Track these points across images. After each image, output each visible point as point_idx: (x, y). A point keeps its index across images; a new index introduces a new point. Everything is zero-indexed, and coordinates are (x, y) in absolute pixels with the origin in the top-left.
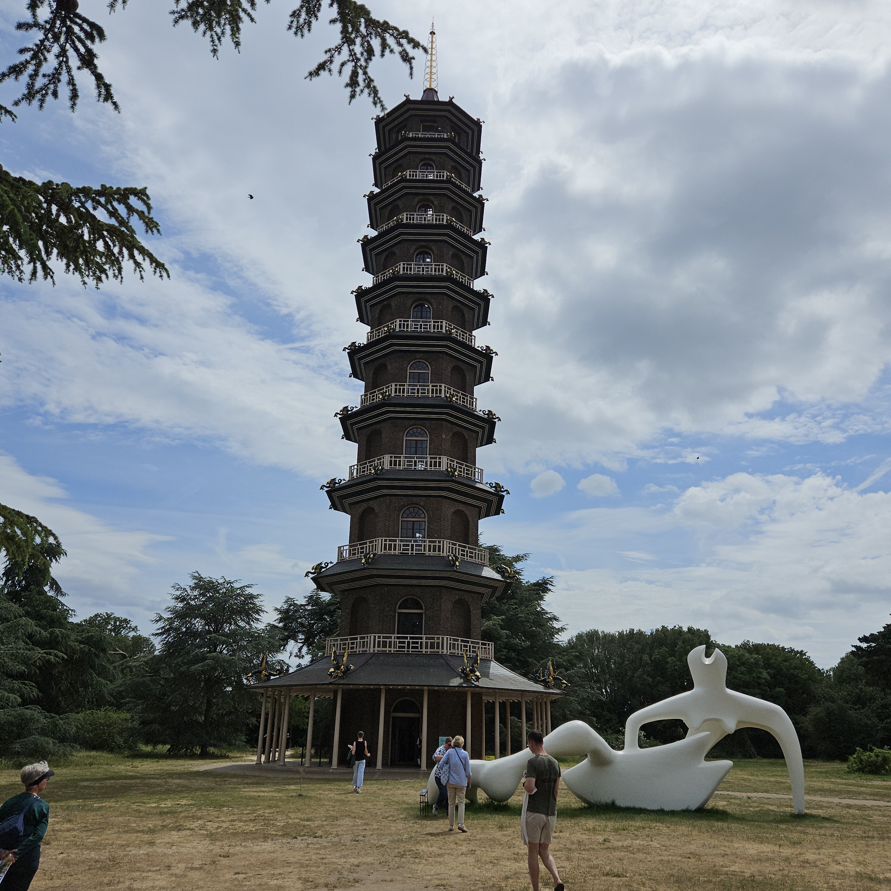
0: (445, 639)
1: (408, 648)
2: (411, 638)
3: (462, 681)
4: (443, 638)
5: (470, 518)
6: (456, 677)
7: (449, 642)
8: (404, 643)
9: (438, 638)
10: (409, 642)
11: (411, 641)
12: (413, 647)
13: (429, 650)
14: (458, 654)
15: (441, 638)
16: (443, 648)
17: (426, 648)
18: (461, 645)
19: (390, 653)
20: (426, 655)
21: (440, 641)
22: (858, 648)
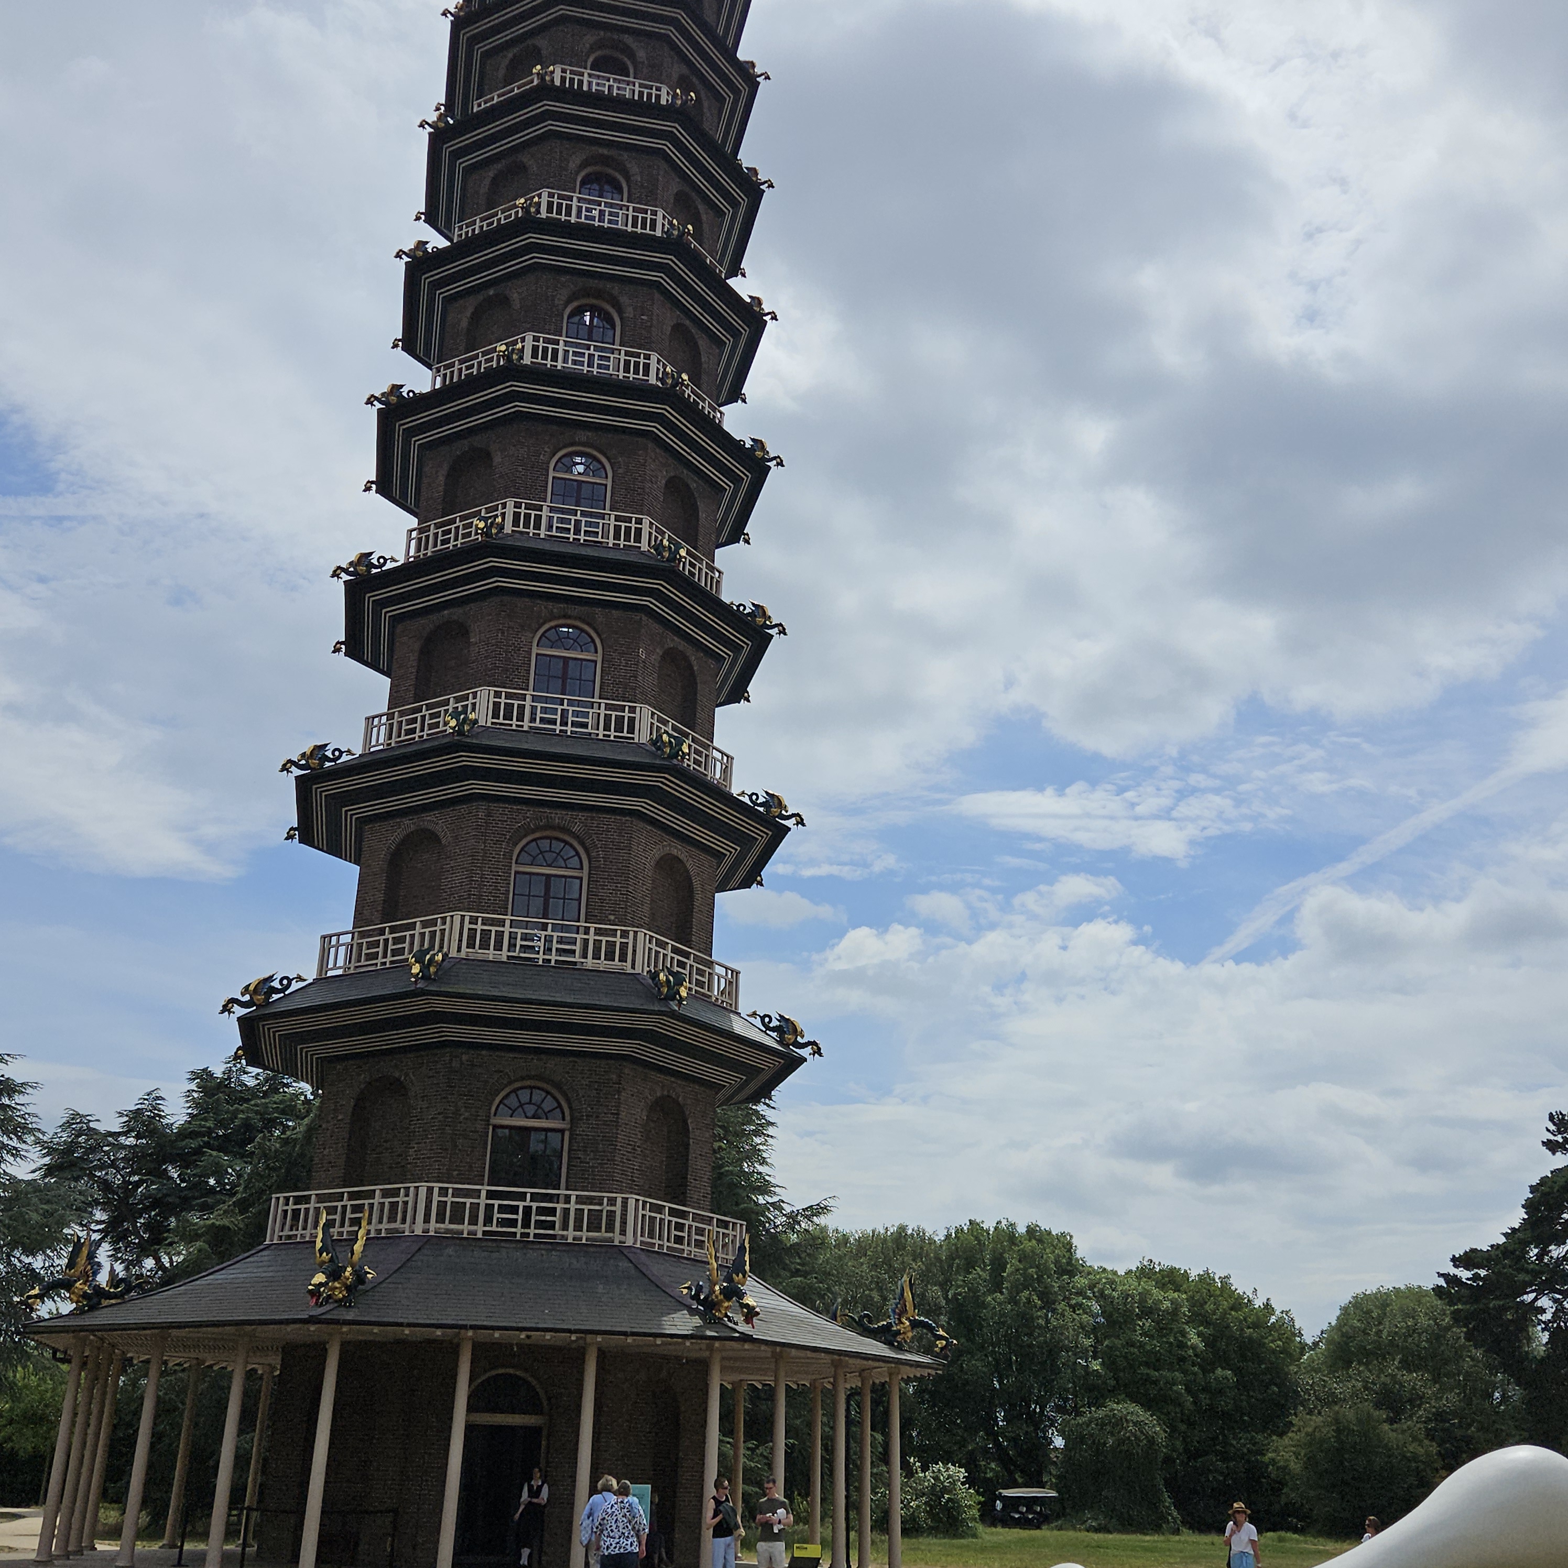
0: (631, 1204)
1: (526, 1224)
2: (534, 1197)
3: (697, 1321)
4: (625, 1202)
5: (696, 883)
6: (676, 1311)
7: (641, 1212)
8: (514, 1210)
9: (612, 1201)
10: (527, 1210)
11: (534, 1205)
12: (540, 1224)
13: (584, 1235)
14: (661, 1246)
15: (619, 1201)
16: (623, 1232)
17: (578, 1228)
18: (670, 1222)
19: (472, 1240)
20: (576, 1247)
21: (618, 1208)
22: (1452, 1280)
